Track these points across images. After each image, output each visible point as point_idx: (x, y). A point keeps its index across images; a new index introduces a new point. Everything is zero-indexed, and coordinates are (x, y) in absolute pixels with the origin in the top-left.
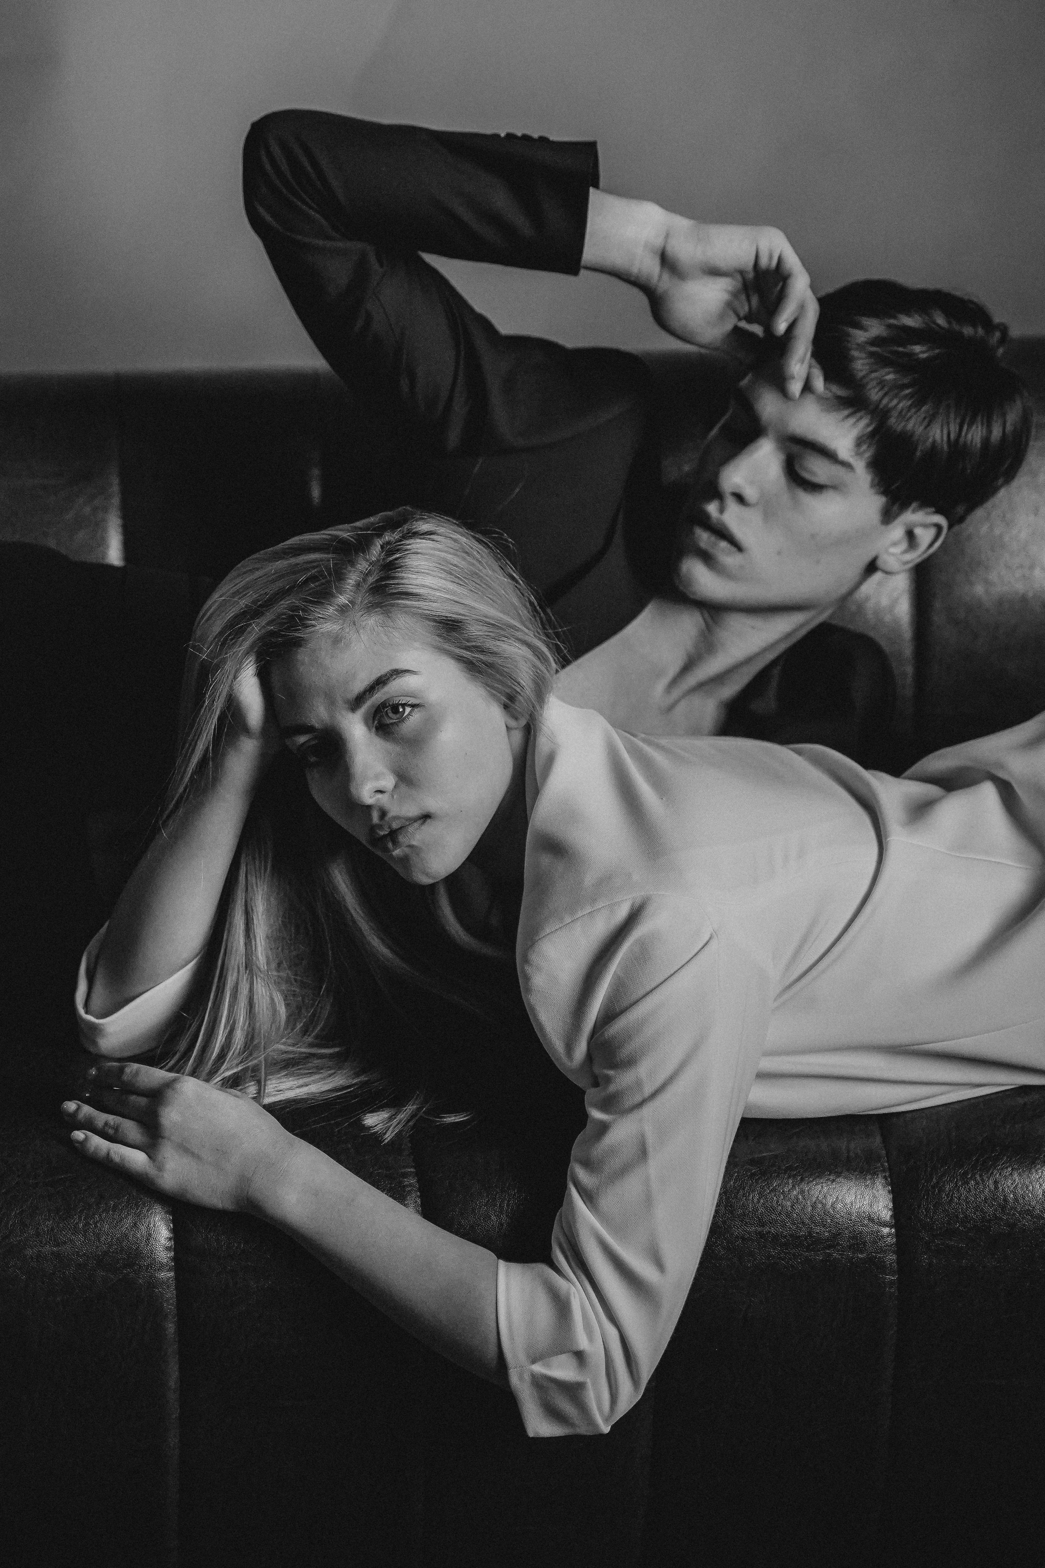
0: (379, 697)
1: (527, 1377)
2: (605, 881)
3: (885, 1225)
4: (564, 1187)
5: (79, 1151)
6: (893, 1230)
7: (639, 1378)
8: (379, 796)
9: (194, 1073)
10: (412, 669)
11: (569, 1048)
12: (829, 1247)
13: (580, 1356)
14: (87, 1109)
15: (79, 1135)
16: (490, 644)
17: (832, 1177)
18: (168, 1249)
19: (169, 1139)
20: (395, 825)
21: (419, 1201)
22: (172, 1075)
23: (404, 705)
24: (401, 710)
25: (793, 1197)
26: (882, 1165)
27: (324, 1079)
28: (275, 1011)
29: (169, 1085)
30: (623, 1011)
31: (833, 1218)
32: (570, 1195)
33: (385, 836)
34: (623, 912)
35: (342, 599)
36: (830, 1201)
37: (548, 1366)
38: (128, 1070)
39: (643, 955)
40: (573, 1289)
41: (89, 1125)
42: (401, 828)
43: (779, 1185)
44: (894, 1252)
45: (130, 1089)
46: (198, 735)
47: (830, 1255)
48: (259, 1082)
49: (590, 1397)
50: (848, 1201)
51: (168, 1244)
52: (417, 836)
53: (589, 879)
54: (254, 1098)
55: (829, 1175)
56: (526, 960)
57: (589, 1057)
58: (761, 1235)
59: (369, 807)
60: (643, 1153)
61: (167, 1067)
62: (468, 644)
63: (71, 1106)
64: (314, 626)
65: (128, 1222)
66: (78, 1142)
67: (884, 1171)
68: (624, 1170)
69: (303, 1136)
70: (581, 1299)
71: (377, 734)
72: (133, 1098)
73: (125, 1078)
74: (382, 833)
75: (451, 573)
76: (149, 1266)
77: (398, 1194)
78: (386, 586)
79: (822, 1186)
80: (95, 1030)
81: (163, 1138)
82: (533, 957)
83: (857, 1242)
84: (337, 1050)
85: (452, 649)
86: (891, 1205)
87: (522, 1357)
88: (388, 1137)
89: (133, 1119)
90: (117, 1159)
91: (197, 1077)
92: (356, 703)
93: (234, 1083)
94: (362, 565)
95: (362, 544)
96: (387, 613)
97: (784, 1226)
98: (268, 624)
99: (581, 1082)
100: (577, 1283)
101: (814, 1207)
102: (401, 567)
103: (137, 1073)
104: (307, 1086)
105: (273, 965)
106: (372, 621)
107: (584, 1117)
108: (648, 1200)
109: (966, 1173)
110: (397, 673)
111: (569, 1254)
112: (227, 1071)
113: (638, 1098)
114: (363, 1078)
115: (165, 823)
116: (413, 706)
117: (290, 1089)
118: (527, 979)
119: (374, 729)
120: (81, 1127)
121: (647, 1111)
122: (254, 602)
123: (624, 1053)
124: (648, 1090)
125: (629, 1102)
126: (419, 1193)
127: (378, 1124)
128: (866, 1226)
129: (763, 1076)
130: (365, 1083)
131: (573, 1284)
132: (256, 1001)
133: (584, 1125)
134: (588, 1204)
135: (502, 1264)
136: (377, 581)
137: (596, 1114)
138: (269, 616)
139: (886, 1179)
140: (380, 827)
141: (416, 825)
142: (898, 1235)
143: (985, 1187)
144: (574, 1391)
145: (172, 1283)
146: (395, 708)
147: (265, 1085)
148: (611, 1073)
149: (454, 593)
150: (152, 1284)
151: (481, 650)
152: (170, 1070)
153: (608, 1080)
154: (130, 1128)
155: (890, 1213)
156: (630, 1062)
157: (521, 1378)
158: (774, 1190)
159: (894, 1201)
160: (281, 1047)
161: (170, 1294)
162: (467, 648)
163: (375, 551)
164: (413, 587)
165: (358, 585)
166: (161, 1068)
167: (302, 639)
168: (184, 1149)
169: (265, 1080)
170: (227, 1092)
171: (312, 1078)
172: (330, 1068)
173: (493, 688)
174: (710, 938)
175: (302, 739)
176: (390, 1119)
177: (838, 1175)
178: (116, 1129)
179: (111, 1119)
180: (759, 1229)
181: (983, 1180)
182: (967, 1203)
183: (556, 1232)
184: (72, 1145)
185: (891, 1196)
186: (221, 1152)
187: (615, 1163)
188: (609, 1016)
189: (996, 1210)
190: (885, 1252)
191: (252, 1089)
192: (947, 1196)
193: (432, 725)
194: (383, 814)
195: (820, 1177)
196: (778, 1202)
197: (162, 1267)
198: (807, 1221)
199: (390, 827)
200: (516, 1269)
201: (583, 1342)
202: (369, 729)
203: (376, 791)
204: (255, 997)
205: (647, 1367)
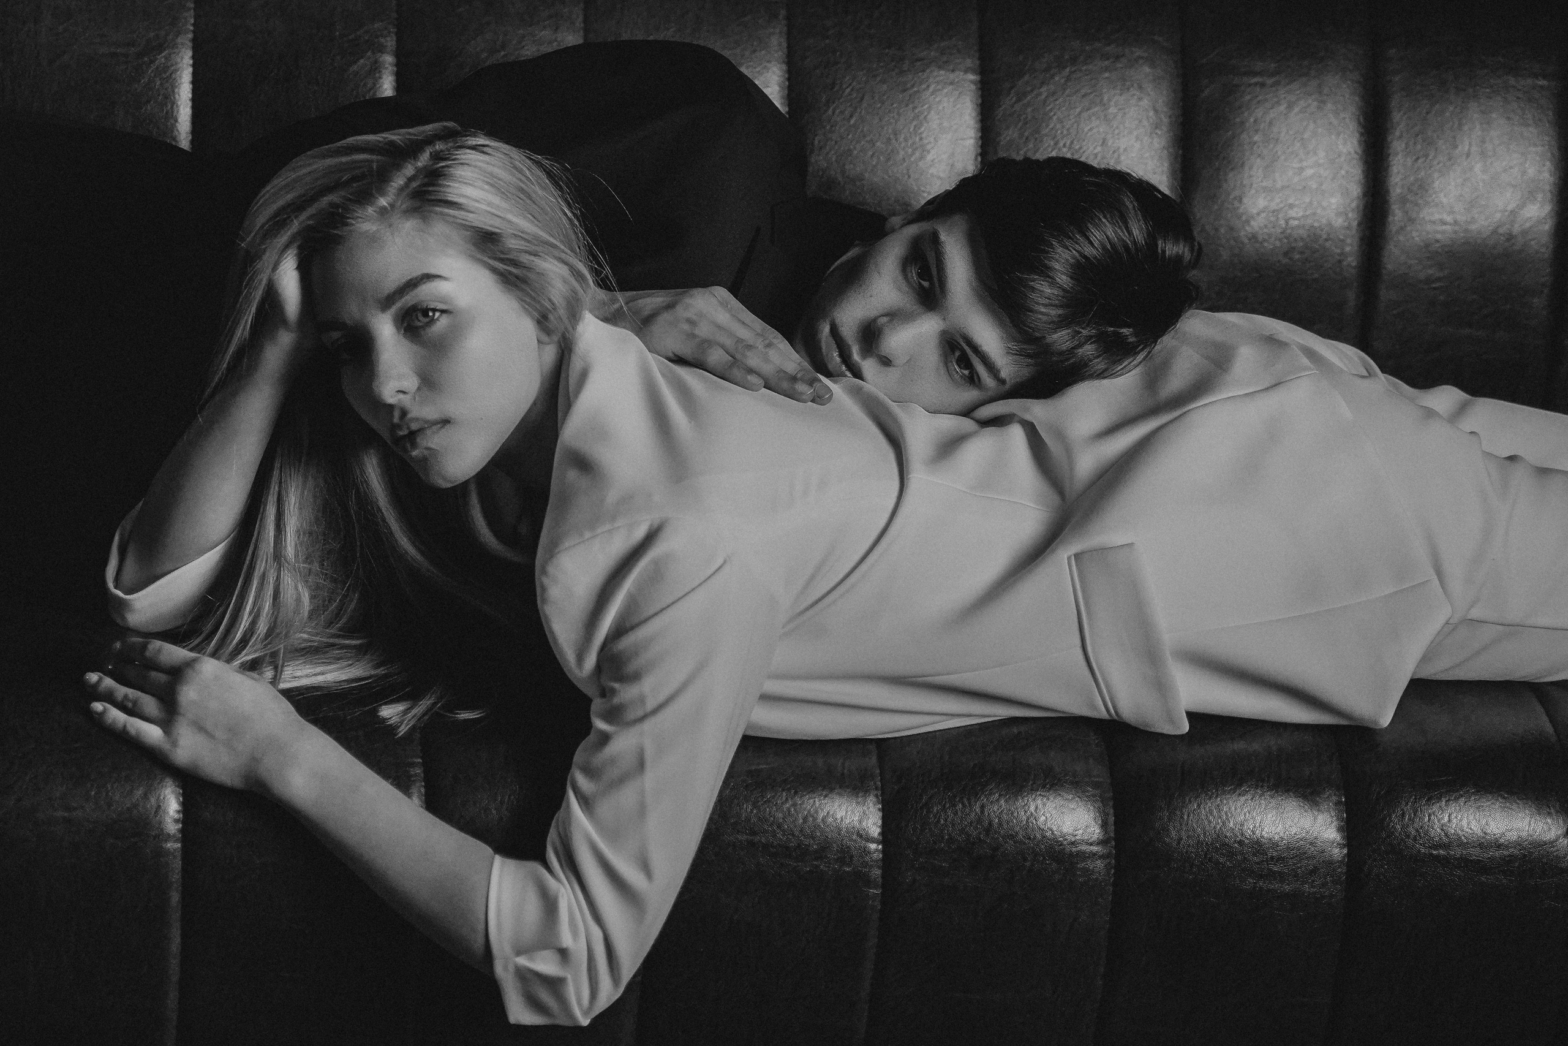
0: (409, 299)
1: (511, 968)
2: (627, 500)
3: (873, 840)
4: (564, 792)
5: (97, 721)
6: (880, 847)
7: (620, 978)
8: (401, 396)
9: (214, 655)
10: (444, 275)
11: (580, 658)
12: (816, 859)
13: (563, 954)
14: (108, 682)
15: (98, 706)
16: (525, 258)
17: (824, 793)
18: (176, 821)
19: (184, 715)
20: (414, 426)
21: (423, 790)
22: (193, 655)
23: (434, 310)
24: (431, 314)
25: (785, 809)
26: (875, 784)
27: (342, 668)
28: (298, 600)
29: (189, 664)
30: (632, 628)
31: (822, 832)
32: (568, 799)
33: (405, 436)
34: (640, 533)
35: (383, 202)
36: (821, 815)
37: (531, 959)
38: (151, 647)
39: (656, 575)
40: (562, 890)
41: (109, 697)
42: (419, 430)
43: (773, 797)
44: (879, 867)
45: (153, 665)
46: (236, 323)
47: (817, 867)
48: (276, 668)
49: (571, 992)
50: (839, 816)
51: (176, 816)
52: (434, 440)
53: (612, 496)
54: (271, 683)
55: (823, 790)
56: (544, 572)
57: (599, 668)
58: (752, 844)
59: (391, 407)
60: (641, 765)
61: (190, 647)
62: (502, 256)
63: (93, 677)
64: (353, 225)
65: (139, 792)
66: (97, 713)
67: (876, 789)
68: (621, 780)
69: (315, 722)
70: (569, 900)
71: (405, 335)
72: (154, 674)
73: (147, 654)
74: (401, 433)
75: (495, 185)
76: (156, 837)
77: (403, 784)
78: (429, 192)
79: (815, 801)
80: (122, 605)
81: (178, 714)
82: (551, 569)
83: (845, 855)
84: (358, 642)
85: (486, 259)
86: (880, 822)
87: (508, 950)
88: (403, 730)
89: (153, 695)
90: (133, 732)
91: (218, 659)
92: (386, 303)
93: (253, 666)
94: (409, 170)
95: (412, 150)
96: (425, 219)
97: (774, 836)
98: (309, 218)
99: (589, 690)
100: (568, 886)
101: (805, 819)
102: (445, 175)
103: (159, 651)
104: (323, 674)
105: (301, 558)
106: (409, 225)
107: (588, 727)
108: (642, 810)
109: (955, 796)
110: (428, 277)
111: (562, 856)
112: (247, 656)
113: (640, 713)
114: (381, 671)
115: (202, 408)
116: (443, 311)
117: (307, 676)
118: (544, 589)
119: (402, 332)
120: (99, 699)
121: (647, 726)
122: (300, 196)
123: (631, 668)
124: (650, 705)
125: (631, 715)
126: (423, 784)
127: (394, 716)
128: (855, 841)
129: (767, 698)
130: (386, 676)
131: (563, 884)
132: (281, 589)
133: (588, 733)
134: (584, 808)
135: (498, 859)
136: (419, 186)
137: (600, 724)
138: (311, 211)
139: (877, 797)
140: (399, 427)
141: (435, 428)
142: (884, 851)
143: (971, 810)
144: (554, 984)
145: (179, 854)
146: (425, 312)
147: (282, 671)
148: (616, 685)
149: (498, 207)
150: (160, 853)
151: (515, 263)
152: (191, 650)
153: (613, 691)
154: (149, 704)
155: (878, 830)
156: (636, 677)
157: (505, 968)
158: (768, 801)
159: (884, 818)
160: (302, 636)
161: (177, 864)
162: (501, 260)
163: (424, 159)
164: (454, 196)
165: (401, 189)
166: (184, 648)
167: (340, 237)
168: (201, 728)
169: (283, 666)
170: (245, 675)
171: (329, 667)
172: (349, 659)
173: (524, 301)
174: (725, 562)
175: (336, 335)
176: (406, 712)
177: (832, 790)
178: (135, 702)
179: (131, 693)
180: (750, 838)
181: (970, 803)
182: (953, 825)
183: (552, 835)
184: (90, 715)
185: (880, 814)
186: (234, 730)
187: (613, 773)
188: (620, 631)
189: (980, 833)
190: (872, 866)
191: (269, 674)
192: (935, 817)
193: (457, 331)
194: (404, 413)
195: (813, 791)
196: (770, 813)
197: (169, 837)
198: (797, 833)
199: (408, 428)
200: (511, 865)
201: (566, 939)
202: (398, 328)
203: (398, 391)
204: (281, 586)
205: (629, 968)
